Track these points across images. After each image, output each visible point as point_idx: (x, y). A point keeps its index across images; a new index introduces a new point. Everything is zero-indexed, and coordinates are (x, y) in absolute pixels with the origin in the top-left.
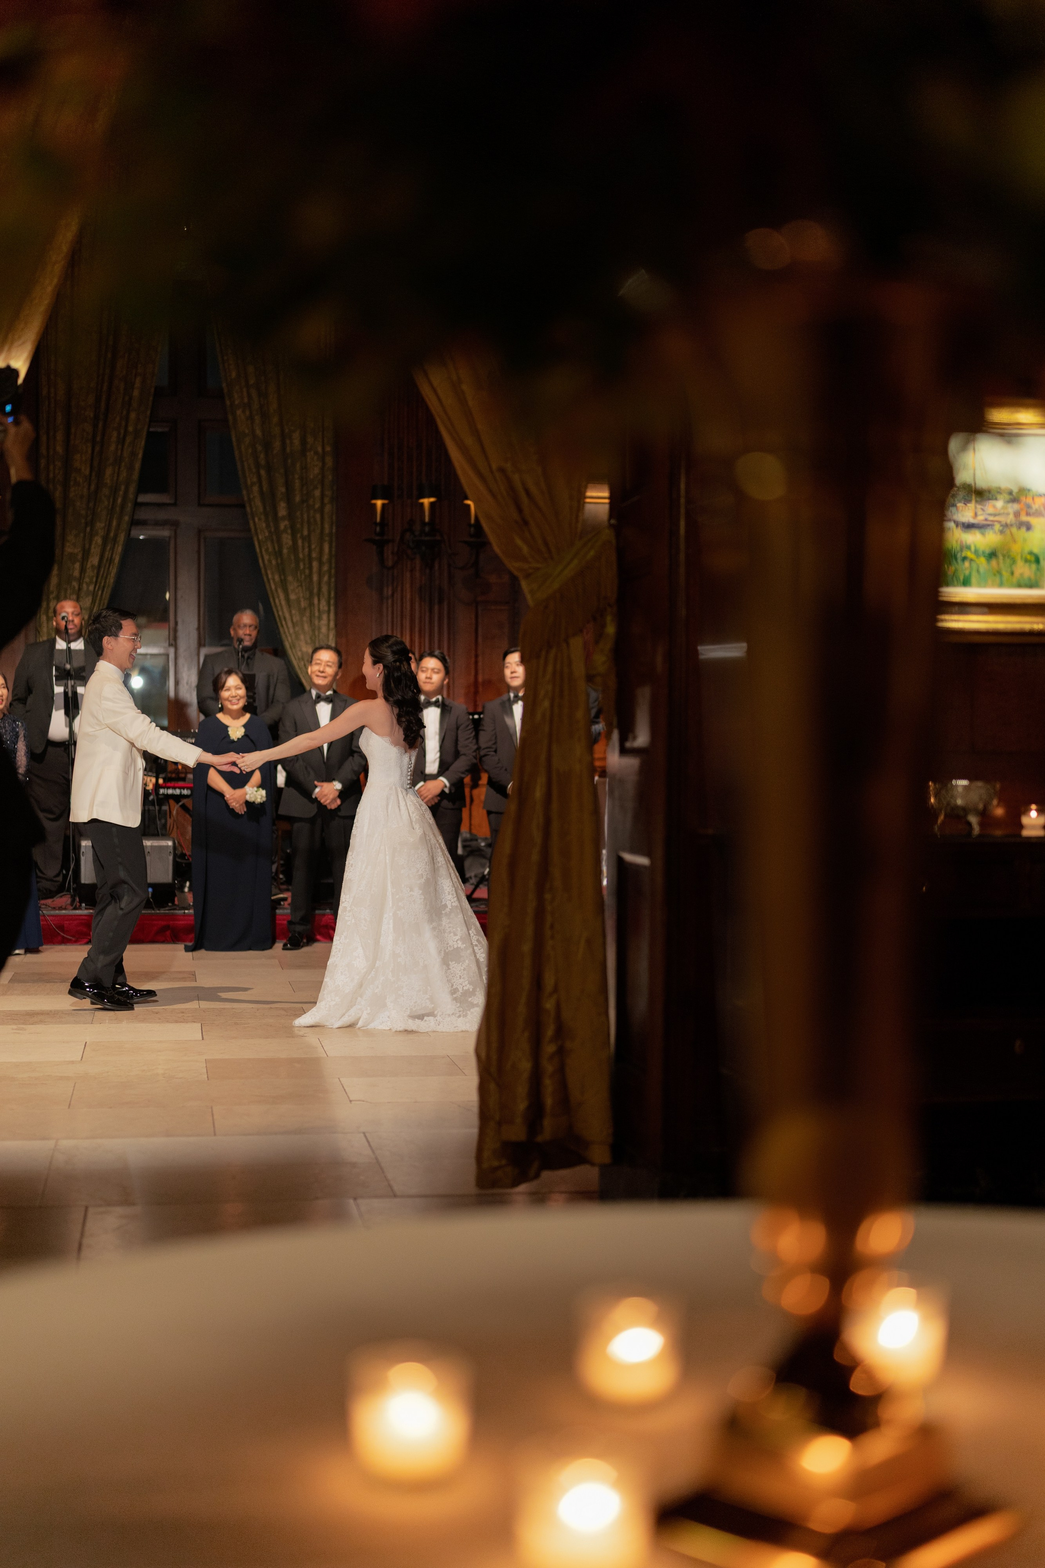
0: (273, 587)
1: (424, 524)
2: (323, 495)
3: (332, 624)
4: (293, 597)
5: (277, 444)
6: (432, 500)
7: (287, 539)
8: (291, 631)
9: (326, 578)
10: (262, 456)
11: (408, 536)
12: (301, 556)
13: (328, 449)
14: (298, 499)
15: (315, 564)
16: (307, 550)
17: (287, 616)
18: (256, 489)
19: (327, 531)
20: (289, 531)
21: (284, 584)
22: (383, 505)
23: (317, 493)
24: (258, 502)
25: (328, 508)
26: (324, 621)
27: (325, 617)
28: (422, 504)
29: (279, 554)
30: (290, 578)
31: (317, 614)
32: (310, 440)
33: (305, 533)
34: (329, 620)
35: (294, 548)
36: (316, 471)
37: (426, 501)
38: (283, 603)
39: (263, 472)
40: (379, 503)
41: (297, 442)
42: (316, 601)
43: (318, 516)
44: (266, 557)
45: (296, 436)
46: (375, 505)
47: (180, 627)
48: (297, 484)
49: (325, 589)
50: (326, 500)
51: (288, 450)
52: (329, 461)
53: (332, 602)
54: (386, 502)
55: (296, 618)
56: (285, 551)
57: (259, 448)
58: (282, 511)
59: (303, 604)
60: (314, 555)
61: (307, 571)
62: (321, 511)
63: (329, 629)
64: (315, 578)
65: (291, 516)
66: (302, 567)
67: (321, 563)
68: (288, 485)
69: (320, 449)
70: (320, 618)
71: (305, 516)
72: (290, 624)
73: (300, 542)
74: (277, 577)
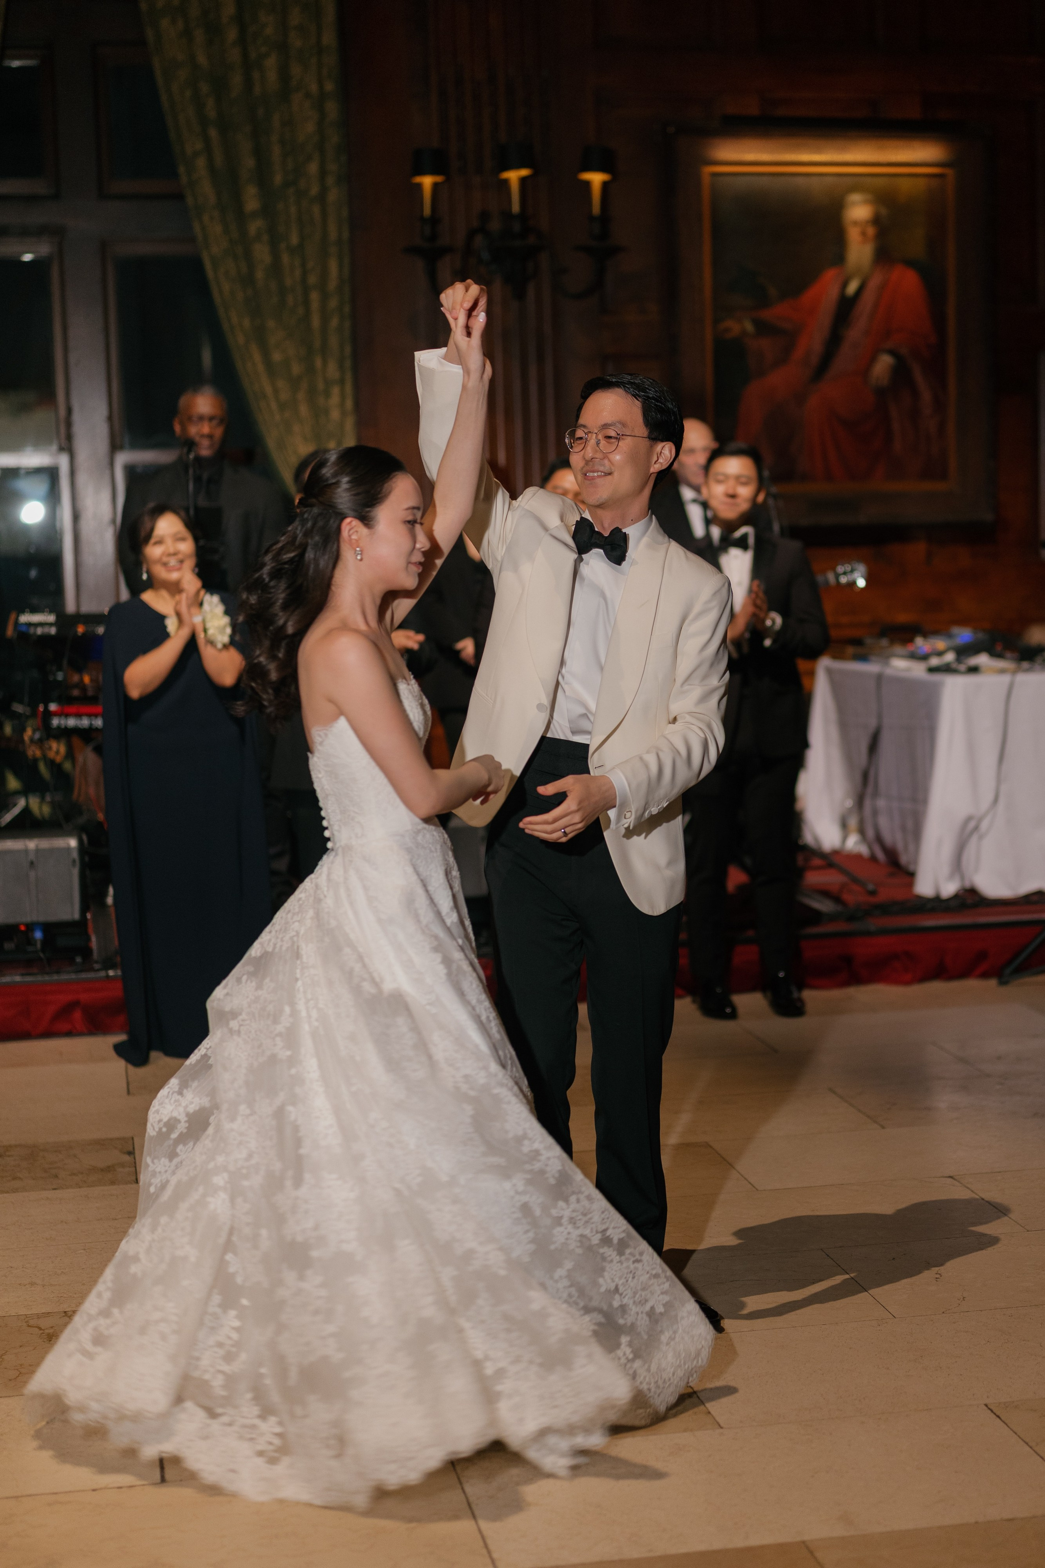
0: (241, 339)
1: (507, 215)
2: (323, 173)
3: (349, 404)
4: (277, 357)
5: (237, 80)
6: (524, 172)
7: (262, 252)
8: (278, 417)
9: (334, 322)
10: (210, 103)
11: (479, 241)
12: (288, 282)
13: (329, 87)
14: (278, 179)
15: (314, 296)
16: (298, 273)
17: (269, 390)
18: (201, 163)
19: (333, 234)
20: (265, 238)
21: (260, 335)
22: (435, 186)
23: (313, 168)
24: (207, 189)
25: (333, 195)
26: (335, 399)
27: (336, 391)
28: (506, 182)
29: (248, 280)
30: (271, 324)
31: (321, 386)
32: (296, 70)
33: (294, 240)
34: (343, 397)
35: (276, 268)
36: (310, 127)
37: (514, 176)
38: (261, 367)
39: (213, 133)
40: (427, 181)
41: (272, 76)
42: (318, 363)
43: (316, 210)
44: (226, 287)
45: (271, 63)
46: (419, 186)
47: (76, 417)
48: (276, 151)
49: (334, 341)
50: (330, 180)
51: (257, 90)
52: (332, 109)
53: (348, 364)
54: (439, 179)
55: (284, 396)
56: (260, 275)
57: (204, 88)
58: (252, 202)
59: (296, 369)
60: (312, 280)
61: (301, 311)
62: (322, 198)
63: (344, 413)
64: (316, 322)
65: (267, 211)
66: (290, 300)
67: (325, 297)
68: (260, 154)
69: (314, 88)
70: (327, 394)
71: (293, 210)
72: (274, 405)
73: (285, 259)
74: (247, 323)
